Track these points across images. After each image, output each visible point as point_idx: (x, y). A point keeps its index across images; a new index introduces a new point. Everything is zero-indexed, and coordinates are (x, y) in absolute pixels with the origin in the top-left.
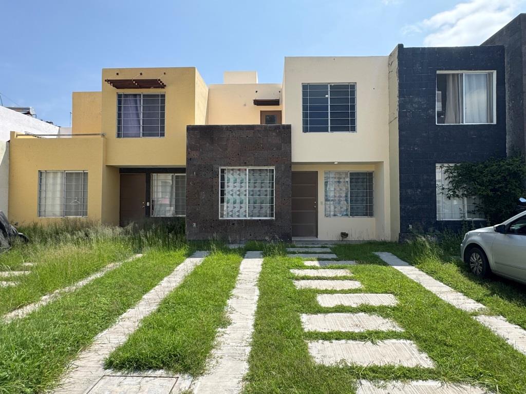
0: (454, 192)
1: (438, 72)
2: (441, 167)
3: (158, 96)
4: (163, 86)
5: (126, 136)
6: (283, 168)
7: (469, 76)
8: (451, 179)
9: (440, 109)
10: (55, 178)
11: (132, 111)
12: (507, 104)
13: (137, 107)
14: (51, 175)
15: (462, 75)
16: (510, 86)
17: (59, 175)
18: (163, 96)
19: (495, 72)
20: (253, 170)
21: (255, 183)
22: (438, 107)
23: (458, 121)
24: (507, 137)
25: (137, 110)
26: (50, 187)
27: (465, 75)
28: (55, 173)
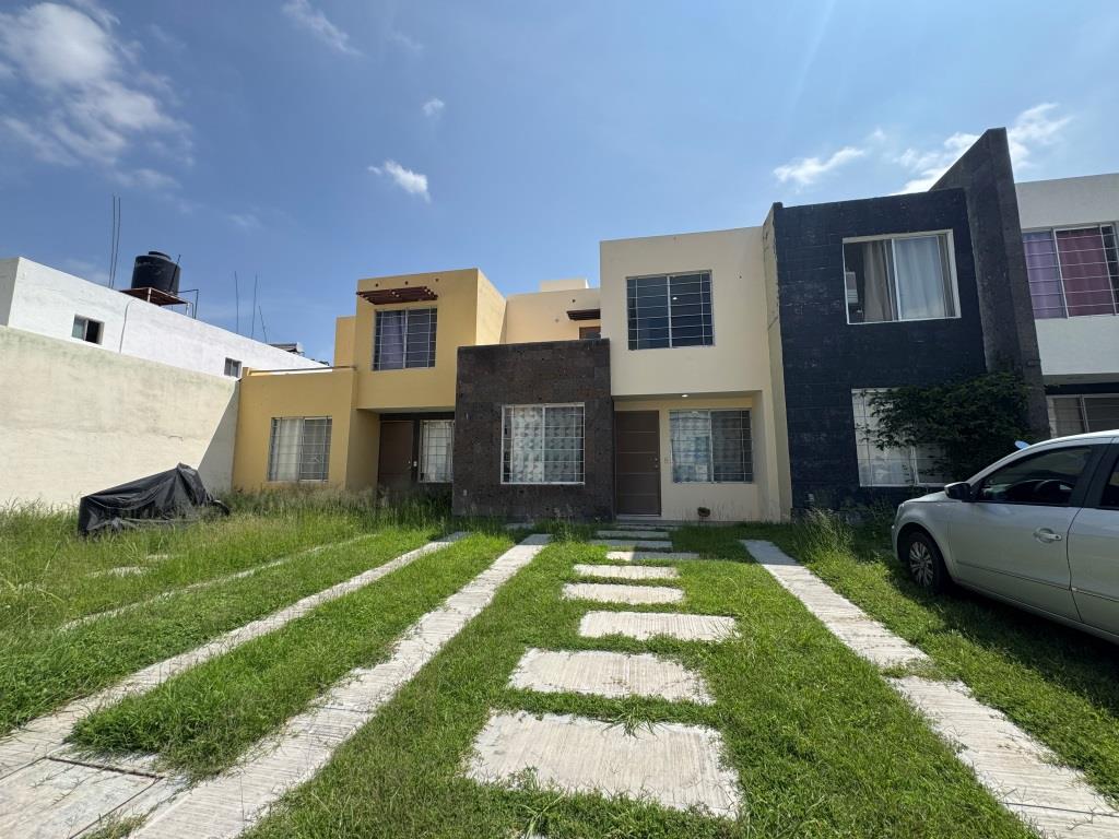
0: (891, 437)
1: (846, 240)
2: (862, 394)
3: (427, 311)
4: (434, 297)
5: (385, 367)
6: (597, 405)
7: (903, 243)
8: (882, 415)
9: (855, 300)
10: (292, 429)
11: (394, 334)
12: (978, 283)
13: (400, 327)
14: (288, 423)
15: (889, 242)
16: (981, 253)
17: (298, 424)
18: (435, 311)
19: (950, 233)
20: (554, 409)
21: (556, 429)
22: (850, 296)
23: (887, 316)
24: (985, 339)
25: (400, 331)
26: (285, 441)
27: (896, 241)
28: (293, 420)
